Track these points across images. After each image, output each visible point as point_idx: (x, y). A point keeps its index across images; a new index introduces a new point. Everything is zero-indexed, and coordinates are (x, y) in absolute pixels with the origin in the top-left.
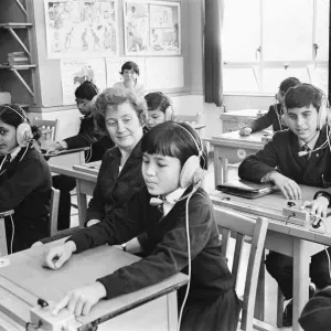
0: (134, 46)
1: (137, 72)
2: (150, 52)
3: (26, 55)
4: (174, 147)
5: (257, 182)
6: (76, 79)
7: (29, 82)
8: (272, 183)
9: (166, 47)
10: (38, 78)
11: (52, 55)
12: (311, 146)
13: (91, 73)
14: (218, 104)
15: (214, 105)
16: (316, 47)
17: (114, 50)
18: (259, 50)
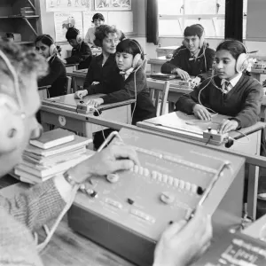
0: (101, 4)
1: (103, 20)
2: (111, 8)
3: (32, 9)
4: (131, 50)
5: (169, 73)
6: (64, 25)
7: (35, 27)
8: (176, 73)
9: (122, 5)
10: (40, 24)
11: (49, 10)
12: (196, 56)
13: (73, 22)
14: (156, 43)
15: (153, 44)
16: (218, 6)
17: (88, 7)
18: (183, 8)
